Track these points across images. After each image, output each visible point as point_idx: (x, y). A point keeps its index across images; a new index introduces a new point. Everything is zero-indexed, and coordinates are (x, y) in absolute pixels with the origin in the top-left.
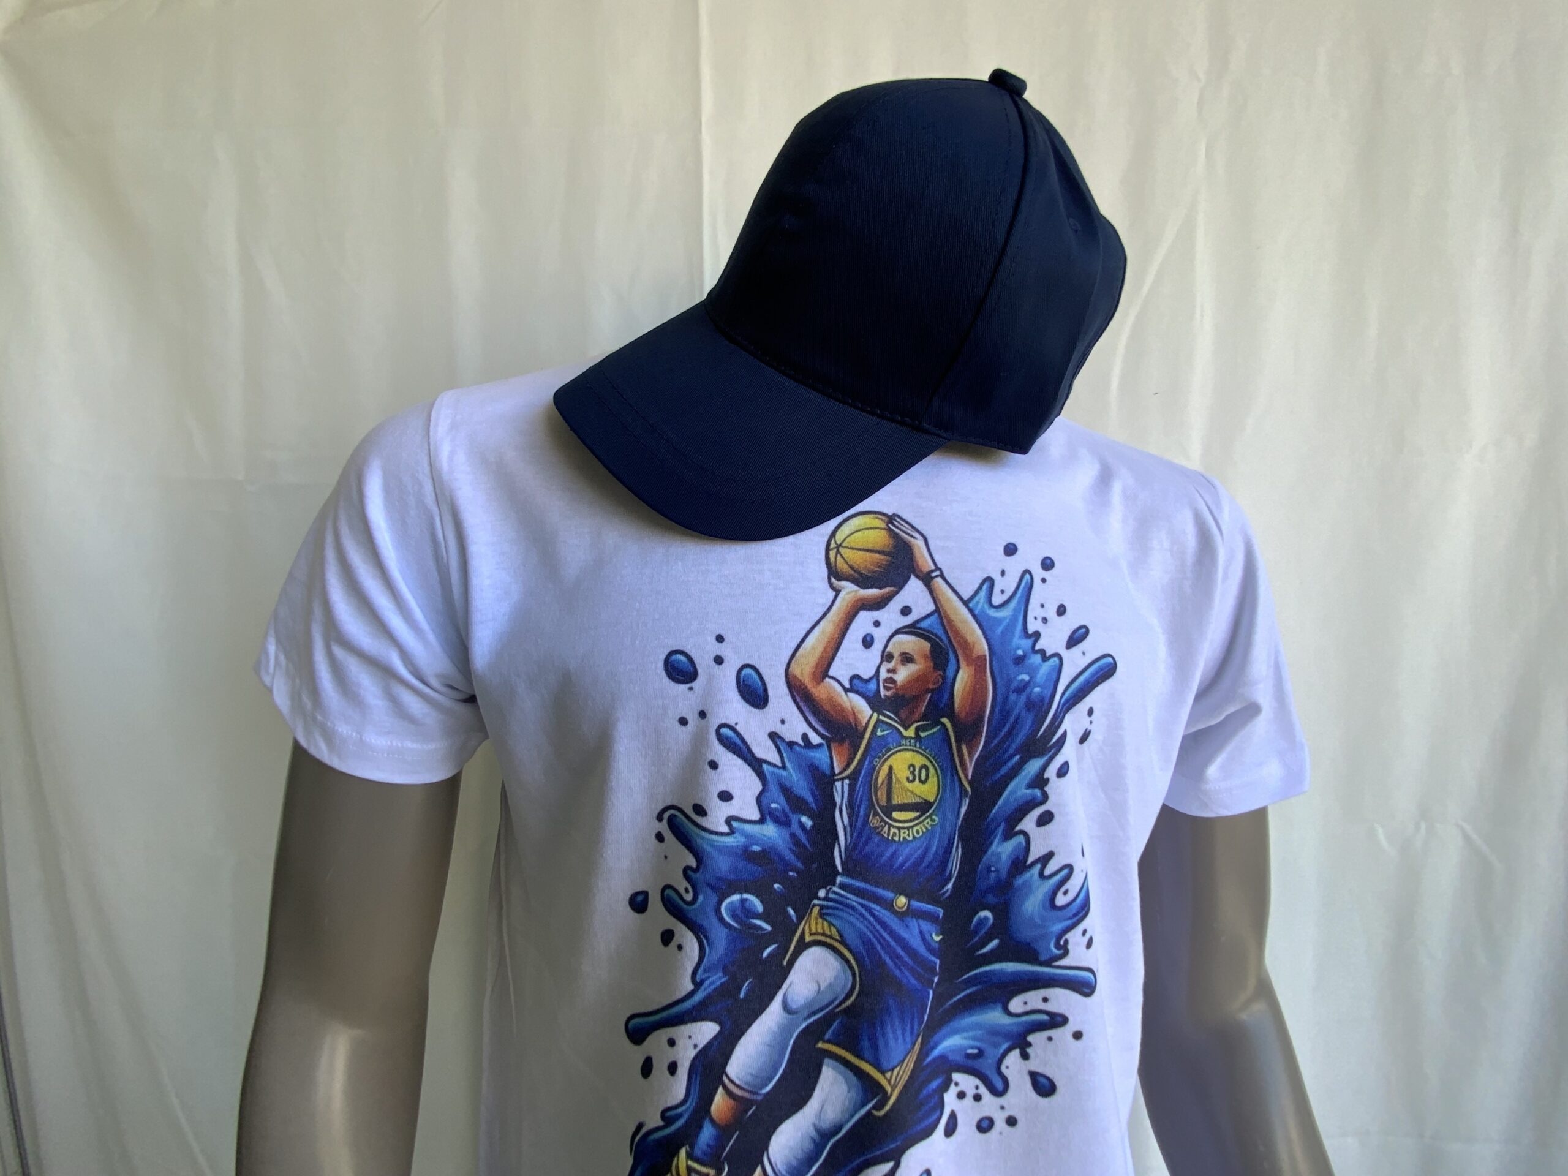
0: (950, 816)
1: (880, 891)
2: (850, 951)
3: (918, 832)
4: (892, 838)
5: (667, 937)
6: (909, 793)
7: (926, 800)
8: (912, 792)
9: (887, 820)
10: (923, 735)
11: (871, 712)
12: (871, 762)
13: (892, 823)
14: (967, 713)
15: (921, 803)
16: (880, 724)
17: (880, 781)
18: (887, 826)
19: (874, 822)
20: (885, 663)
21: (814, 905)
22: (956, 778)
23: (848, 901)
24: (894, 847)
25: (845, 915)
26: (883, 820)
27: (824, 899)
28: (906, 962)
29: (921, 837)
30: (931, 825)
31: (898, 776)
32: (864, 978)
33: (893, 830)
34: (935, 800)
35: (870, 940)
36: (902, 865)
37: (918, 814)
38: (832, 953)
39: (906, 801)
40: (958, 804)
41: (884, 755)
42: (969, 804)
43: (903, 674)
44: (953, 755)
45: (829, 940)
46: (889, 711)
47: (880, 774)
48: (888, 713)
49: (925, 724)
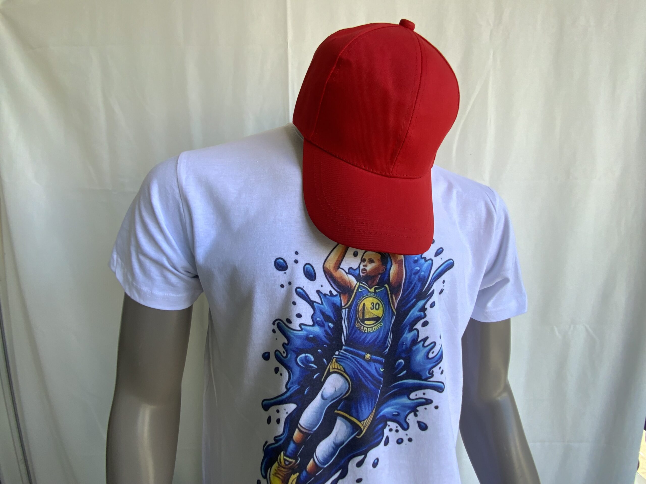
0: (388, 323)
1: (360, 352)
2: (348, 375)
3: (375, 329)
4: (365, 331)
5: (277, 370)
6: (371, 314)
7: (378, 317)
8: (373, 313)
9: (363, 324)
10: (377, 291)
11: (356, 282)
12: (356, 302)
13: (365, 325)
14: (395, 283)
15: (376, 317)
16: (360, 287)
17: (360, 309)
18: (362, 327)
19: (357, 325)
20: (362, 263)
21: (334, 358)
22: (390, 308)
23: (347, 356)
24: (365, 335)
25: (346, 361)
26: (361, 324)
27: (337, 355)
28: (370, 379)
29: (376, 331)
30: (380, 326)
31: (367, 307)
32: (353, 386)
33: (365, 328)
34: (382, 317)
35: (355, 371)
36: (368, 342)
37: (375, 322)
38: (341, 376)
39: (370, 317)
40: (391, 318)
41: (361, 299)
42: (395, 318)
43: (370, 267)
44: (389, 299)
45: (339, 371)
46: (364, 282)
47: (360, 306)
48: (363, 282)
49: (378, 287)
